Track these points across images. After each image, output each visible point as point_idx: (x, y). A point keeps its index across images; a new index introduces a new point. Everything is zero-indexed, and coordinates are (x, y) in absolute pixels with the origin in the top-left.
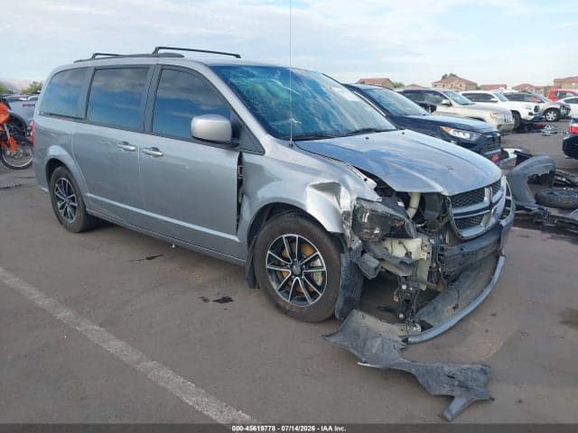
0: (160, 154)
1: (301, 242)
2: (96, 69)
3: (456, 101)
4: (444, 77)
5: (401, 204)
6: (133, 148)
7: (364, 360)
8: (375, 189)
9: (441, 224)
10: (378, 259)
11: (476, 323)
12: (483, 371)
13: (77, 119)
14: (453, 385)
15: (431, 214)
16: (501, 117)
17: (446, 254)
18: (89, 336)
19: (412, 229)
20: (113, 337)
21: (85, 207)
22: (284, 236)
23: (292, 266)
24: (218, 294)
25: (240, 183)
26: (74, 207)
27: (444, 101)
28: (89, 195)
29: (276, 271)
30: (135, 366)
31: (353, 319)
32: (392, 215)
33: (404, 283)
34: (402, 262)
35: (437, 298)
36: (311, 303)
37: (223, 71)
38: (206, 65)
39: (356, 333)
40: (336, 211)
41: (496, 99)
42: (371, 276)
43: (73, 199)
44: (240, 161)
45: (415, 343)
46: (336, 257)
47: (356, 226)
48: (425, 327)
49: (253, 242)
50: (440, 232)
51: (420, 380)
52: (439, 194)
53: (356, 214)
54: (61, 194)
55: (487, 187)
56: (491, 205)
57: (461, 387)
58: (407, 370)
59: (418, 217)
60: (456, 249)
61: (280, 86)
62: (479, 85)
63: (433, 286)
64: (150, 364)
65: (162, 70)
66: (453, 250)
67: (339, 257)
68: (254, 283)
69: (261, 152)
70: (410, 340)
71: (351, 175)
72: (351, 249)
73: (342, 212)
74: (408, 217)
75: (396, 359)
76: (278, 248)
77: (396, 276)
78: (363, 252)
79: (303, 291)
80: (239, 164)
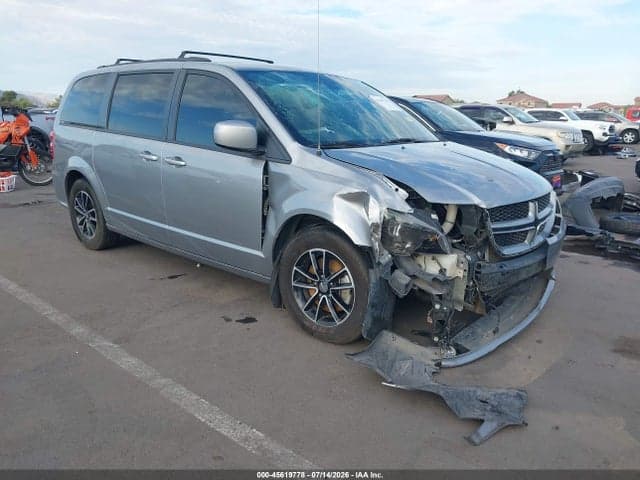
0: (183, 163)
1: (329, 257)
2: (119, 75)
3: (520, 119)
4: (511, 95)
5: (434, 216)
6: (154, 158)
7: (390, 380)
8: (407, 200)
9: (479, 240)
10: (410, 276)
11: (518, 349)
12: (519, 397)
13: (98, 128)
14: (485, 409)
15: (468, 229)
16: (570, 136)
17: (483, 271)
18: (103, 352)
19: (446, 244)
20: (126, 354)
21: (105, 222)
22: (310, 251)
23: (319, 283)
24: (242, 314)
25: (266, 194)
26: (94, 223)
27: (506, 119)
28: (109, 209)
29: (302, 288)
30: (147, 383)
31: (383, 340)
32: (424, 228)
33: (438, 302)
34: (435, 279)
35: (478, 323)
36: (338, 323)
37: (251, 76)
38: (233, 69)
39: (384, 354)
40: (364, 223)
41: (566, 117)
42: (402, 294)
43: (93, 214)
44: (266, 170)
45: (449, 368)
46: (364, 274)
47: (386, 240)
48: (460, 351)
49: (278, 257)
50: (478, 248)
51: (448, 402)
52: (476, 207)
53: (385, 226)
54: (80, 207)
55: (532, 201)
56: (537, 222)
57: (494, 411)
58: (435, 391)
59: (454, 232)
60: (495, 267)
61: (309, 91)
62: (550, 103)
63: (471, 307)
64: (163, 381)
65: (187, 75)
66: (490, 268)
67: (368, 273)
68: (279, 302)
69: (288, 160)
70: (443, 363)
71: (381, 185)
72: (379, 263)
73: (370, 223)
74: (442, 231)
75: (426, 381)
76: (305, 263)
77: (429, 295)
78: (394, 268)
79: (331, 311)
80: (264, 174)
